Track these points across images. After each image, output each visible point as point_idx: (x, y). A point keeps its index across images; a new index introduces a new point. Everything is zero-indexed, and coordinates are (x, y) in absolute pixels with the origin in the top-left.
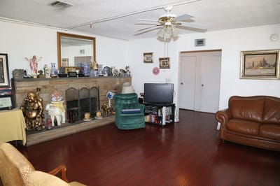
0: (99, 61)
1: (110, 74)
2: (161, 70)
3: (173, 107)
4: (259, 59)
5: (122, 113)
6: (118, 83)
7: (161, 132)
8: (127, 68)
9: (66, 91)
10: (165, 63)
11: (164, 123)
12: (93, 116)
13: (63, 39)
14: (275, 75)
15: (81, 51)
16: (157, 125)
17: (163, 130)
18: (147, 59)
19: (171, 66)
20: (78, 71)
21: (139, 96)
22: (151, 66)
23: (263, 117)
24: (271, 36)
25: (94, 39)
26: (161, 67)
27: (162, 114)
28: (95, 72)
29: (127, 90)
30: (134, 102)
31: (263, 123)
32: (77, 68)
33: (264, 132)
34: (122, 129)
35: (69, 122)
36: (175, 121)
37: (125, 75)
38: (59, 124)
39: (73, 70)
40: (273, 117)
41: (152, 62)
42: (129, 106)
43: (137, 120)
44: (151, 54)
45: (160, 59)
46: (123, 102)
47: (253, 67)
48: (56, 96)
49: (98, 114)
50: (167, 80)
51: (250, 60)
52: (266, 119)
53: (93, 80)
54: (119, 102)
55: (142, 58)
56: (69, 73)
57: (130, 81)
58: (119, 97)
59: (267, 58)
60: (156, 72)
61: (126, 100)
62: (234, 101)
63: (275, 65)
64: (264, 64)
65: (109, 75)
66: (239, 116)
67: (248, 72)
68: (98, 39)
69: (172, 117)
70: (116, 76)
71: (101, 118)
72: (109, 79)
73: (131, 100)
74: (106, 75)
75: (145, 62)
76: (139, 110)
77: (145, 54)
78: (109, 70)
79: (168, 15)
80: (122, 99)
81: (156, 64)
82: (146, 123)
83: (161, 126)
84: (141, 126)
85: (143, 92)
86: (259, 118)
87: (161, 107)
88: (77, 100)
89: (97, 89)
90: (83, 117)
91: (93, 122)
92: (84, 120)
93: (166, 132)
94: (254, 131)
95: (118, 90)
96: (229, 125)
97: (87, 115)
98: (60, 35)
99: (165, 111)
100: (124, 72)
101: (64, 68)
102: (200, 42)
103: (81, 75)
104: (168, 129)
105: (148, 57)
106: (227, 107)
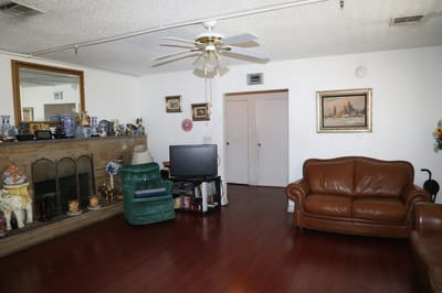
0: (90, 112)
1: (110, 133)
2: (194, 123)
3: (218, 181)
4: (342, 102)
5: (136, 197)
6: (125, 147)
7: (201, 224)
8: (138, 121)
9: (33, 164)
10: (201, 112)
11: (205, 209)
12: (84, 205)
13: (23, 72)
14: (366, 125)
15: (56, 95)
16: (193, 213)
17: (205, 220)
18: (172, 106)
19: (211, 117)
20: (53, 129)
21: (162, 167)
22: (179, 118)
23: (354, 188)
24: (357, 69)
25: (80, 74)
26: (195, 119)
27: (201, 194)
28: (85, 130)
29: (140, 158)
30: (154, 176)
31: (355, 198)
32: (51, 124)
33: (359, 210)
34: (138, 223)
35: (41, 220)
36: (223, 203)
37: (136, 132)
38: (21, 225)
39: (45, 128)
40: (368, 186)
41: (179, 111)
42: (146, 185)
43: (162, 207)
44: (178, 98)
45: (194, 106)
46: (136, 178)
47: (334, 114)
48: (14, 175)
49: (94, 201)
50: (205, 138)
51: (329, 104)
52: (358, 190)
53: (82, 143)
54: (129, 178)
55: (164, 105)
56: (36, 132)
57: (144, 142)
58: (129, 170)
59: (353, 100)
60: (187, 126)
61: (141, 174)
62: (312, 167)
63: (365, 112)
64: (349, 110)
65: (108, 134)
66: (321, 189)
67: (328, 122)
68: (88, 74)
69: (217, 197)
70: (121, 136)
71: (98, 208)
72: (110, 141)
73: (149, 173)
74: (104, 134)
75: (168, 111)
76: (163, 190)
77: (168, 98)
78: (109, 125)
79: (209, 35)
80: (133, 173)
81: (187, 113)
82: (177, 211)
83: (201, 214)
84: (169, 216)
85: (168, 160)
86: (348, 190)
87: (198, 184)
88: (54, 181)
89: (90, 158)
90: (66, 209)
91: (84, 217)
92: (69, 214)
93: (209, 222)
94: (345, 210)
95: (125, 159)
96: (308, 205)
97: (73, 206)
98: (16, 65)
99: (205, 189)
100: (134, 127)
101: (28, 124)
102: (256, 79)
103: (60, 135)
104: (212, 219)
105: (173, 104)
106: (301, 177)
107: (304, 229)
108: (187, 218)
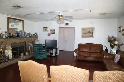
0: (25, 30)
1: (30, 36)
2: (51, 34)
3: (57, 49)
4: (88, 30)
5: (38, 52)
6: (33, 40)
7: (53, 59)
8: (36, 33)
9: (12, 44)
10: (53, 32)
11: (54, 56)
12: (24, 54)
13: (10, 20)
14: (93, 36)
16: (51, 57)
17: (54, 58)
18: (45, 30)
19: (55, 33)
20: (16, 35)
21: (43, 45)
22: (47, 33)
23: (90, 51)
24: (91, 23)
25: (23, 21)
26: (51, 33)
27: (53, 52)
28: (24, 35)
29: (37, 43)
30: (41, 47)
31: (90, 53)
33: (91, 55)
34: (38, 59)
35: (14, 57)
36: (58, 54)
38: (10, 59)
39: (15, 34)
40: (93, 50)
41: (47, 31)
42: (39, 50)
43: (44, 55)
44: (47, 28)
45: (51, 30)
47: (86, 33)
48: (8, 46)
49: (27, 53)
50: (54, 38)
51: (85, 31)
52: (91, 51)
53: (23, 39)
55: (43, 29)
56: (13, 35)
57: (37, 39)
58: (35, 46)
59: (90, 30)
60: (49, 35)
61: (38, 47)
62: (80, 46)
63: (93, 33)
64: (89, 32)
65: (29, 36)
66: (82, 51)
67: (84, 35)
68: (25, 21)
69: (56, 53)
70: (32, 37)
71: (28, 55)
72: (30, 38)
73: (40, 47)
74: (28, 36)
75: (44, 31)
76: (44, 51)
77: (44, 28)
78: (29, 34)
80: (36, 47)
81: (49, 32)
82: (48, 56)
83: (53, 57)
84: (46, 57)
85: (45, 43)
86: (88, 51)
87: (52, 49)
88: (17, 48)
89: (25, 42)
91: (25, 57)
92: (21, 56)
93: (55, 59)
94: (88, 55)
95: (33, 43)
96: (80, 54)
97: (22, 54)
98: (8, 18)
99: (54, 50)
100: (35, 35)
101: (11, 33)
102: (67, 24)
103: (18, 36)
104: (56, 58)
105: (45, 29)
106: (77, 48)
107: (79, 60)
108: (49, 58)
